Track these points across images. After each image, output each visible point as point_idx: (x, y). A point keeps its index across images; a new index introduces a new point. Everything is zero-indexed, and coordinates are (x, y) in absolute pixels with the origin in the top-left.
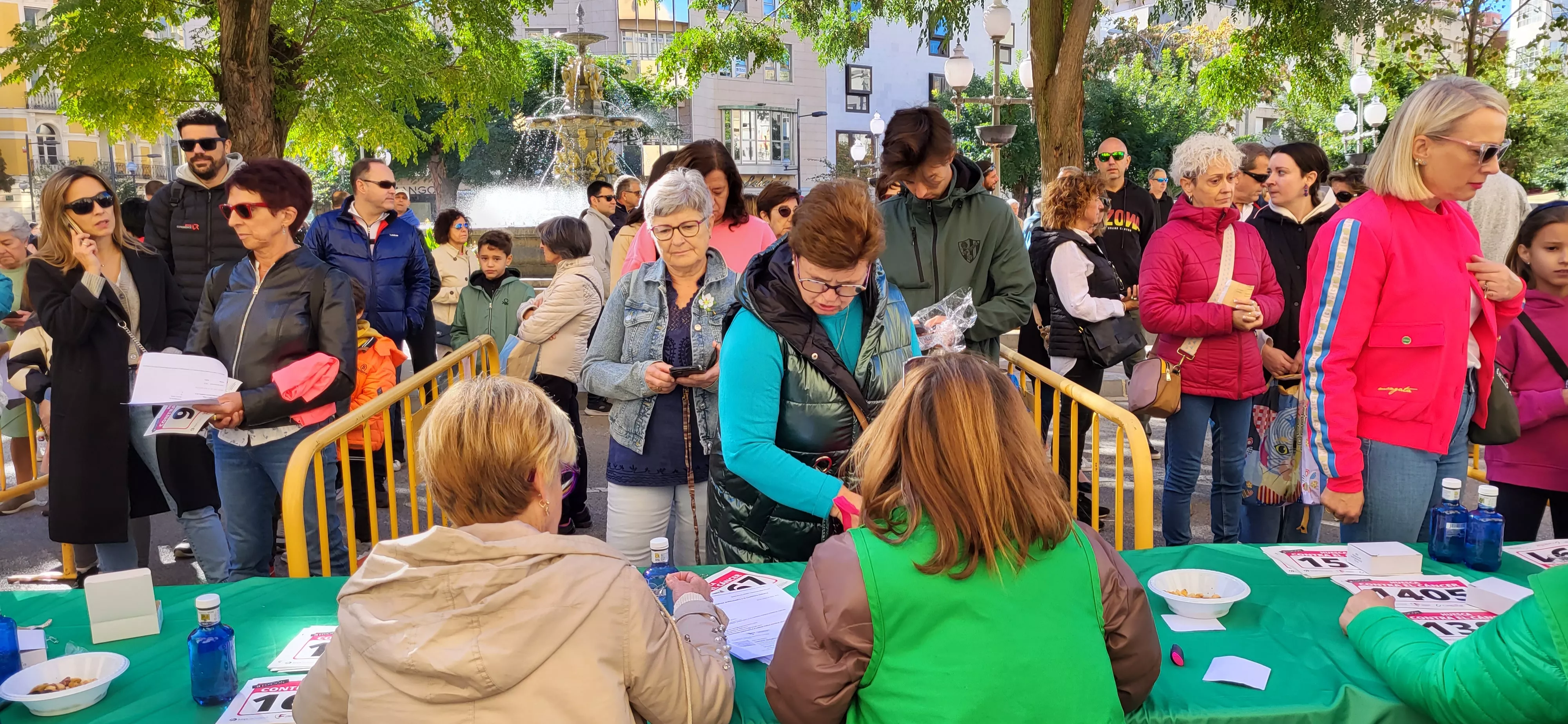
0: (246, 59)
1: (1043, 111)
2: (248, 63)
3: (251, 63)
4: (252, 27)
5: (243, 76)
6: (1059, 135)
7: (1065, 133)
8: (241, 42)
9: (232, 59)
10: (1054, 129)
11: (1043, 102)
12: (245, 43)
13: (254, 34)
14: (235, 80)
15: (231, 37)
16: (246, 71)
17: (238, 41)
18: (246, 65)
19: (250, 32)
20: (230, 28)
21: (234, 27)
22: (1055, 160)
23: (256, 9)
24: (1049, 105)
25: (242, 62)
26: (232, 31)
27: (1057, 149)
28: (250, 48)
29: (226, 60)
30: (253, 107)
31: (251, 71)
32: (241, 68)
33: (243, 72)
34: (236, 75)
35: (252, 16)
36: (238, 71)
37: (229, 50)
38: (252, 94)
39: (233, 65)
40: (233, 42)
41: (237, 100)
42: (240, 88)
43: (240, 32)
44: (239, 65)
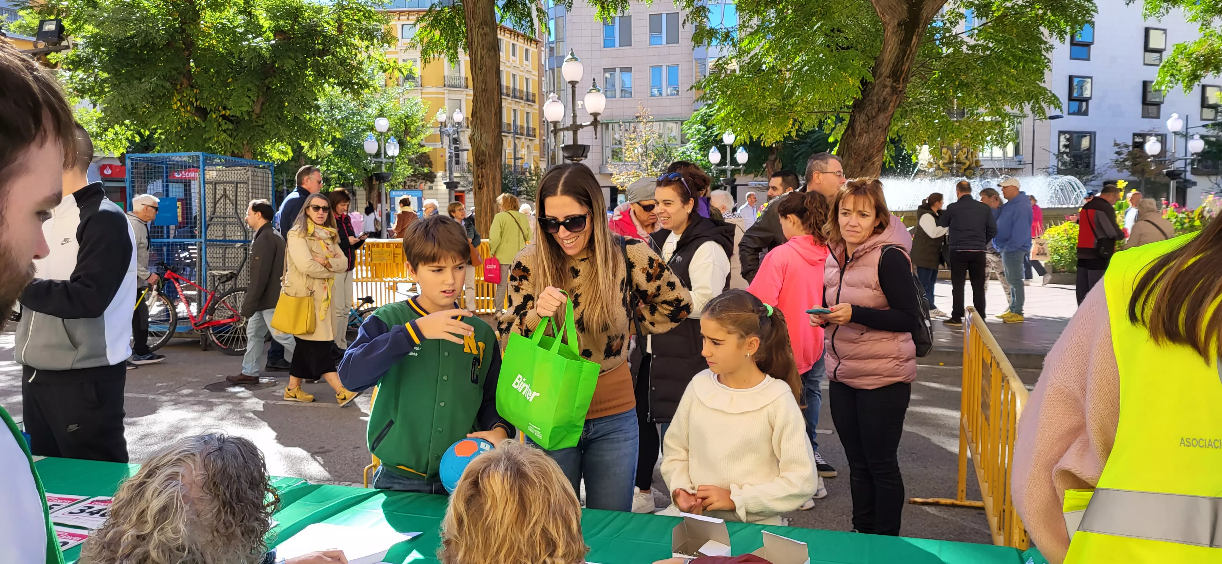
0: (900, 76)
2: (901, 80)
3: (903, 79)
4: (911, 51)
8: (900, 63)
9: (889, 77)
12: (902, 64)
13: (911, 57)
14: (885, 93)
15: (893, 60)
16: (898, 86)
17: (898, 63)
18: (899, 81)
19: (909, 55)
20: (894, 53)
23: (917, 36)
25: (897, 80)
26: (895, 54)
28: (906, 67)
29: (882, 78)
30: (887, 115)
31: (901, 86)
32: (894, 84)
33: (895, 87)
34: (888, 90)
35: (913, 43)
36: (892, 87)
37: (888, 70)
38: (892, 104)
39: (889, 82)
40: (894, 64)
41: (877, 109)
42: (885, 100)
43: (901, 56)
44: (894, 82)
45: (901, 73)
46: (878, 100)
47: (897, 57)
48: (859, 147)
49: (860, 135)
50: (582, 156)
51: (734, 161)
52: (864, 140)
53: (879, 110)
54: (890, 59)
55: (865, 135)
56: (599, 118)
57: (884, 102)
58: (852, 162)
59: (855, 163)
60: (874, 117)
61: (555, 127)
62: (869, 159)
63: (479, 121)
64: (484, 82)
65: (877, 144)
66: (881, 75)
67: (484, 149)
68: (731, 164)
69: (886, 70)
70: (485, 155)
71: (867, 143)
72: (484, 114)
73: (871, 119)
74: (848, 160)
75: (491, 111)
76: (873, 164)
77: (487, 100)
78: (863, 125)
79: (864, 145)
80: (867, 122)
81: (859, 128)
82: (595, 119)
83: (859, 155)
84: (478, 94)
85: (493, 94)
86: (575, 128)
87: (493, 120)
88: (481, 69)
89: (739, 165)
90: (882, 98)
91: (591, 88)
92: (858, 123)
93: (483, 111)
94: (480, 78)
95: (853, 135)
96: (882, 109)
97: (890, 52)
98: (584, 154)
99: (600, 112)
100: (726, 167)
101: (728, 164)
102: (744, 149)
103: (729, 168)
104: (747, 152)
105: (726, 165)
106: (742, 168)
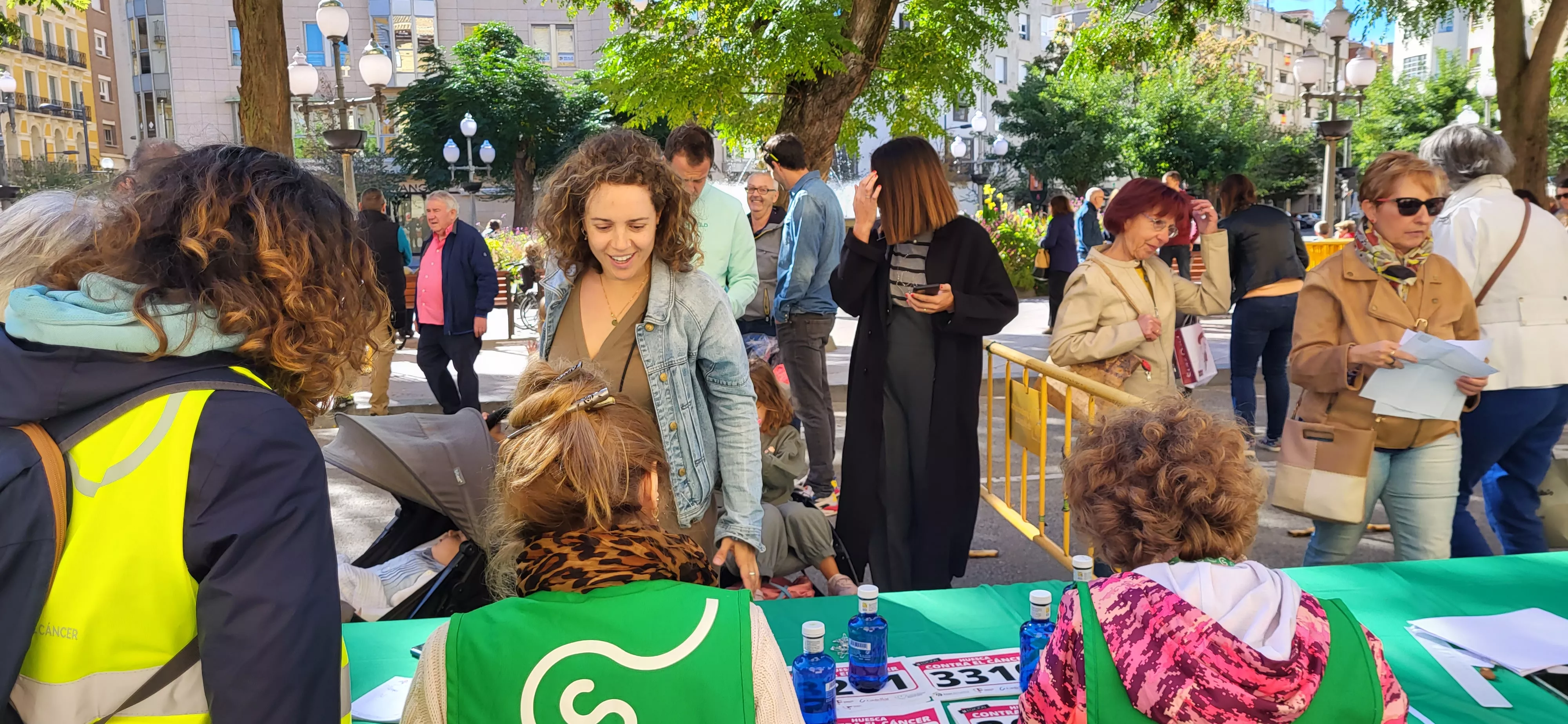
0: (874, 51)
6: (1531, 128)
7: (1536, 126)
8: (875, 35)
10: (1526, 122)
12: (877, 37)
17: (872, 35)
26: (871, 24)
28: (880, 41)
30: (849, 99)
31: (874, 63)
32: (867, 61)
33: (868, 64)
34: (859, 67)
36: (863, 63)
37: (861, 43)
38: (859, 86)
39: (861, 58)
40: (868, 35)
41: (838, 92)
42: (852, 80)
43: (876, 26)
44: (866, 58)
45: (876, 48)
46: (842, 80)
47: (873, 27)
49: (812, 123)
50: (357, 147)
51: (477, 161)
52: (815, 130)
53: (841, 93)
54: (865, 30)
55: (818, 123)
57: (850, 83)
60: (834, 101)
61: (305, 102)
62: (821, 154)
63: (255, 90)
64: (261, 28)
65: (832, 135)
67: (267, 132)
68: (474, 164)
70: (270, 142)
71: (818, 134)
72: (263, 79)
73: (827, 104)
75: (275, 75)
76: (824, 160)
77: (267, 57)
78: (817, 111)
79: (814, 136)
80: (822, 108)
81: (810, 115)
82: (378, 93)
84: (251, 47)
85: (276, 49)
86: (343, 106)
87: (278, 89)
88: (254, 9)
89: (484, 165)
90: (848, 78)
91: (370, 47)
93: (262, 74)
94: (255, 23)
96: (844, 91)
97: (864, 21)
98: (360, 144)
100: (467, 168)
101: (470, 163)
102: (491, 143)
103: (472, 168)
104: (494, 147)
105: (467, 165)
106: (489, 168)
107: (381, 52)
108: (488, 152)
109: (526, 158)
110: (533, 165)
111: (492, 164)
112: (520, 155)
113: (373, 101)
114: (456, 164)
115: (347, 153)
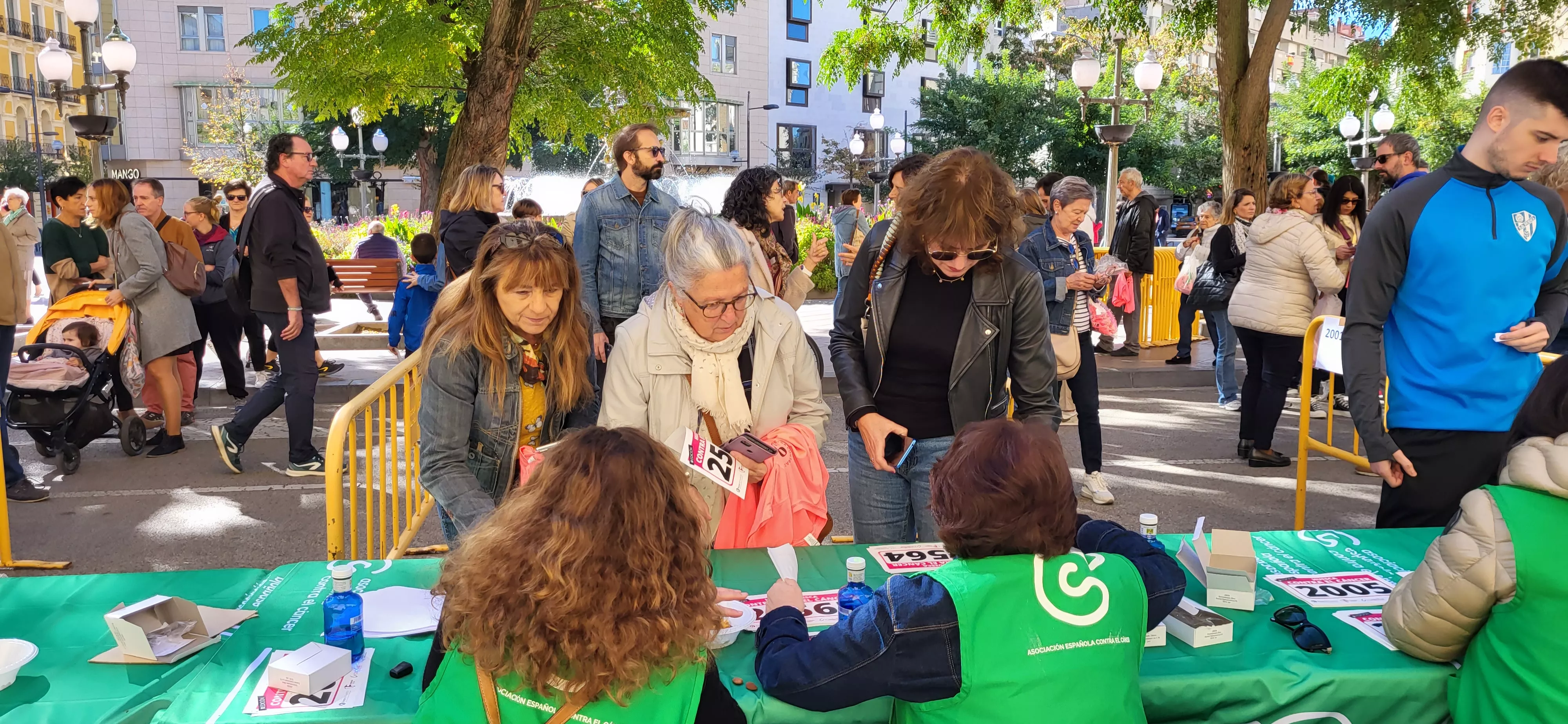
0: (515, 47)
1: (1231, 113)
3: (519, 51)
4: (525, 16)
5: (509, 64)
6: (1247, 137)
7: (1253, 135)
8: (514, 30)
9: (501, 47)
10: (1242, 131)
11: (1233, 104)
12: (516, 32)
13: (526, 23)
14: (498, 67)
15: (504, 26)
16: (513, 59)
17: (510, 30)
18: (514, 53)
19: (523, 21)
20: (505, 17)
21: (509, 14)
22: (1242, 160)
24: (1239, 107)
25: (511, 52)
26: (506, 20)
27: (1245, 149)
28: (521, 35)
29: (493, 48)
30: (505, 95)
31: (517, 59)
32: (509, 57)
33: (510, 60)
34: (501, 63)
35: (527, 6)
36: (505, 59)
37: (500, 38)
38: (509, 82)
39: (501, 53)
40: (505, 31)
41: (491, 87)
42: (500, 76)
43: (514, 20)
44: (507, 54)
45: (516, 43)
46: (491, 75)
47: (509, 22)
48: (476, 134)
49: (476, 119)
50: (104, 133)
51: (369, 149)
52: (481, 125)
53: (494, 89)
54: (501, 25)
55: (481, 119)
56: (127, 79)
57: (499, 78)
58: (468, 153)
59: (472, 154)
60: (490, 97)
61: (58, 88)
62: (489, 150)
65: (498, 131)
66: (492, 44)
68: (366, 152)
69: (497, 38)
71: (485, 129)
73: (486, 100)
74: (464, 150)
76: (495, 156)
78: (478, 106)
79: (481, 132)
80: (482, 103)
81: (473, 110)
82: (121, 80)
83: (476, 144)
86: (91, 93)
89: (376, 153)
90: (496, 73)
91: (112, 34)
92: (472, 104)
95: (469, 119)
96: (498, 87)
97: (500, 16)
98: (108, 131)
99: (130, 70)
100: (358, 156)
101: (361, 151)
102: (383, 131)
103: (362, 156)
104: (387, 135)
105: (358, 153)
106: (381, 157)
107: (124, 39)
108: (380, 141)
109: (429, 147)
110: (435, 155)
111: (384, 153)
112: (424, 144)
113: (116, 87)
114: (346, 152)
115: (94, 138)
